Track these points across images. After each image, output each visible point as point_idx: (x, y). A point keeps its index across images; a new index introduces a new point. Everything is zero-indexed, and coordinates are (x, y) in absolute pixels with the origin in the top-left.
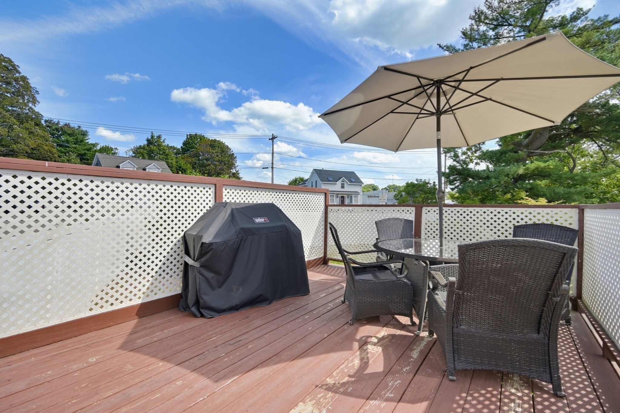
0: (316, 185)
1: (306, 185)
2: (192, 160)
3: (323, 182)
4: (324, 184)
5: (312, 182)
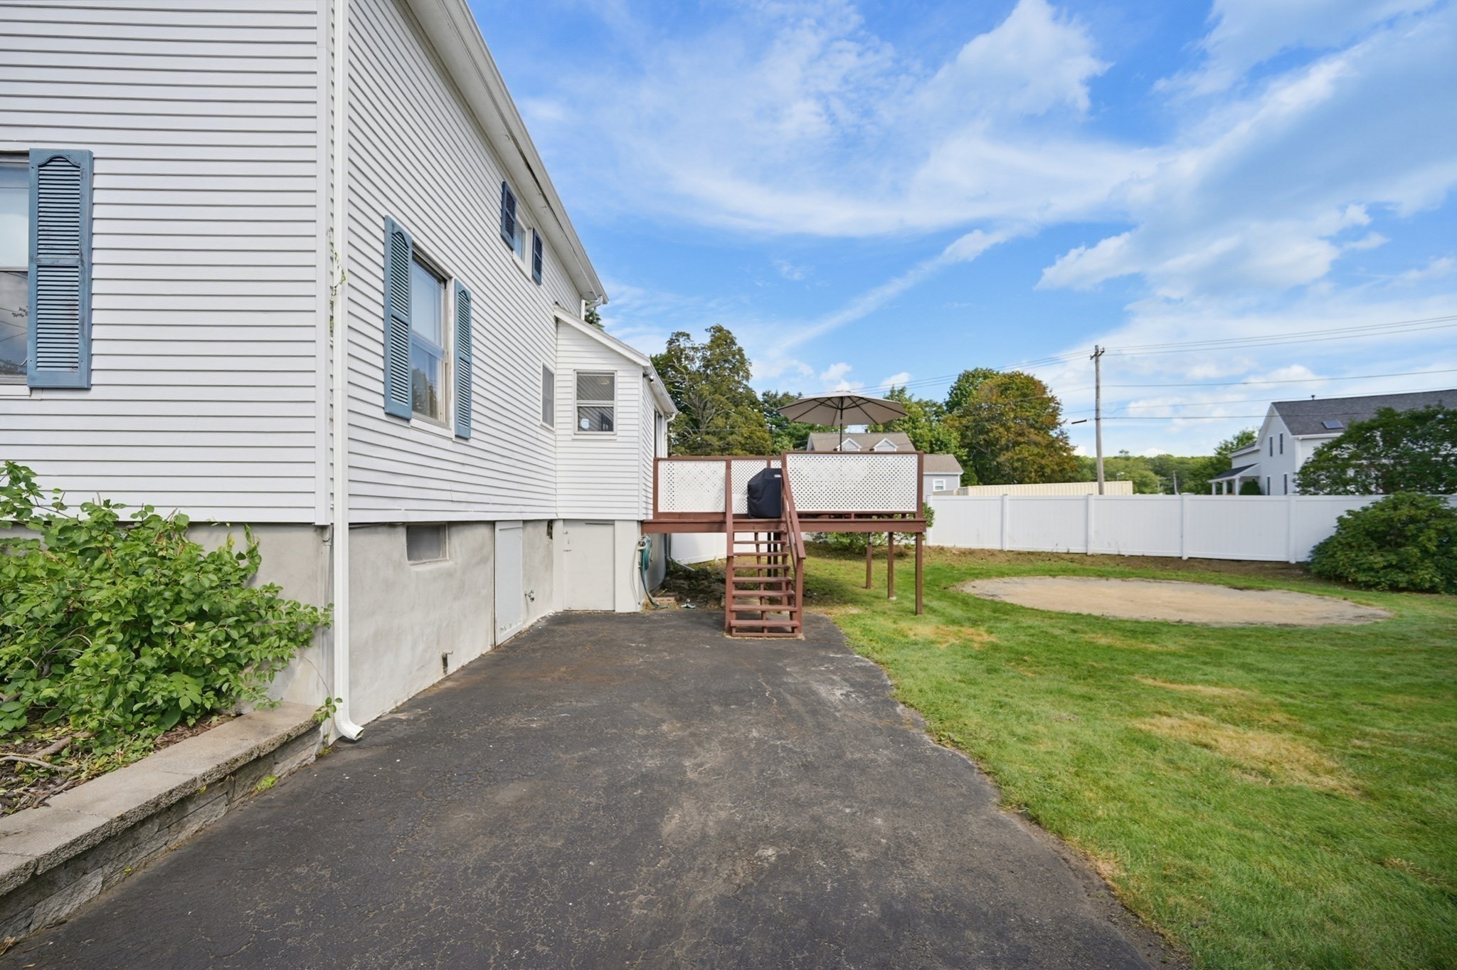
0: (1281, 446)
1: (1256, 448)
2: (961, 423)
3: (1301, 437)
4: (1303, 439)
5: (1271, 438)
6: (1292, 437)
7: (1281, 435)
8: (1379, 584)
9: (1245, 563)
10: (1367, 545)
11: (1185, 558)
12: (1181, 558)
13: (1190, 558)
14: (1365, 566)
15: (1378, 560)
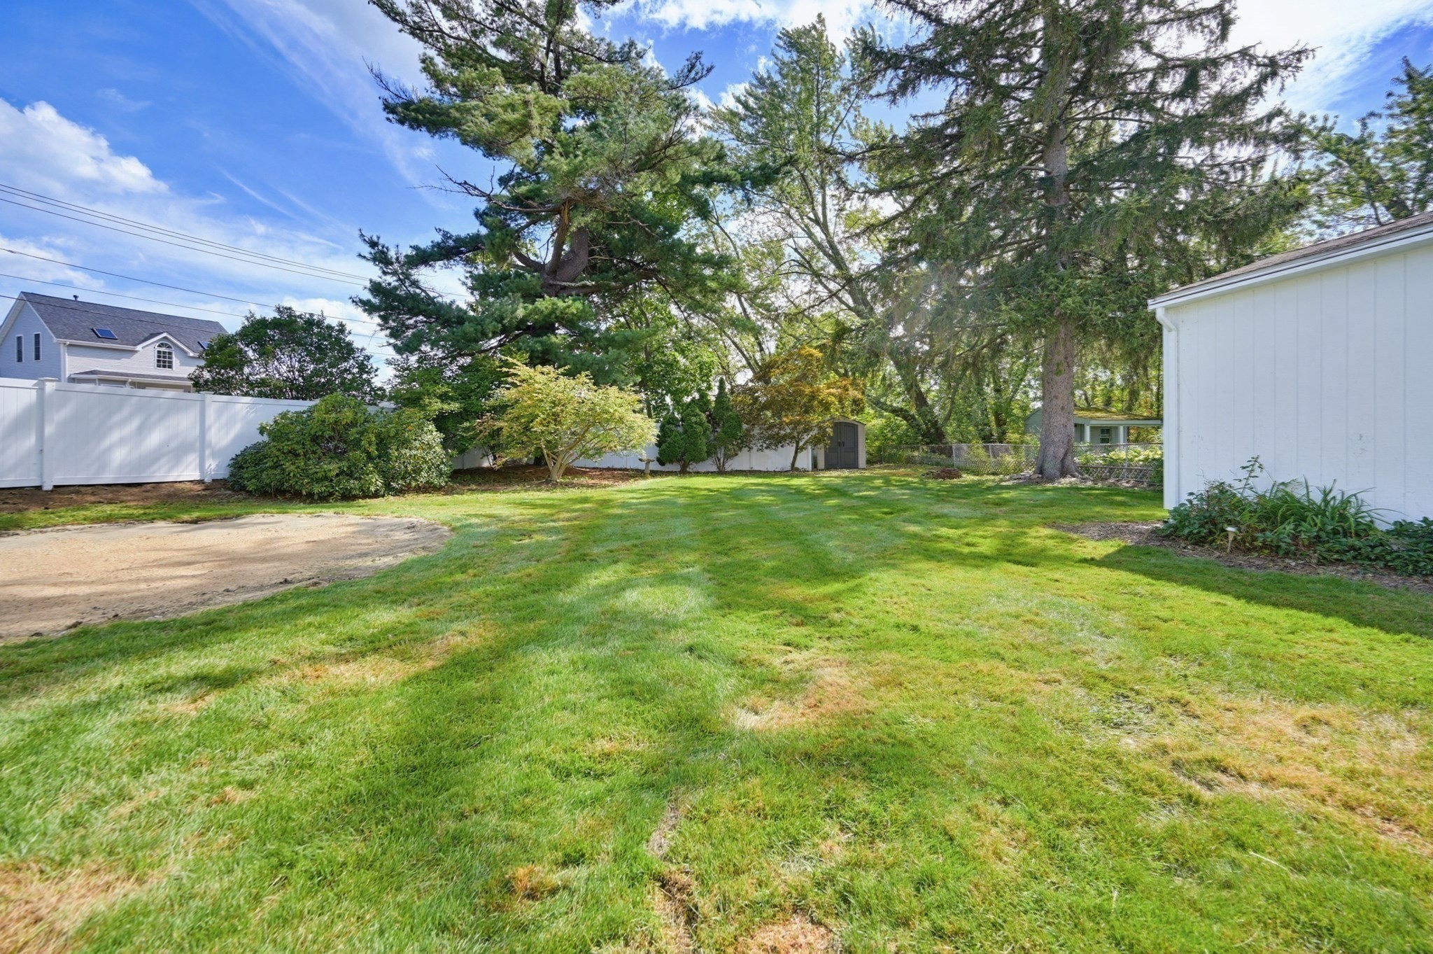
0: (37, 349)
3: (69, 342)
4: (70, 345)
5: (19, 339)
6: (55, 340)
7: (37, 336)
8: (331, 494)
9: (148, 487)
10: (314, 452)
11: (48, 487)
12: (39, 488)
13: (55, 487)
14: (320, 475)
15: (332, 467)
